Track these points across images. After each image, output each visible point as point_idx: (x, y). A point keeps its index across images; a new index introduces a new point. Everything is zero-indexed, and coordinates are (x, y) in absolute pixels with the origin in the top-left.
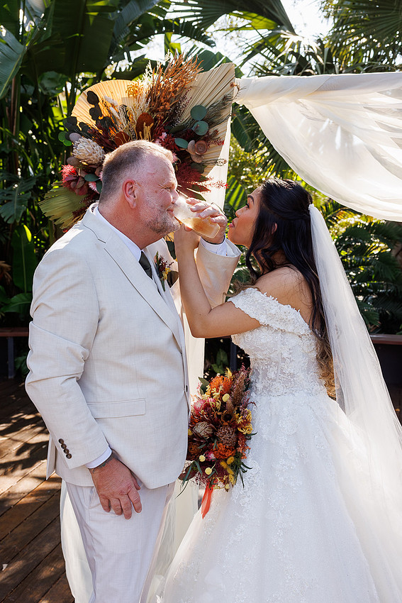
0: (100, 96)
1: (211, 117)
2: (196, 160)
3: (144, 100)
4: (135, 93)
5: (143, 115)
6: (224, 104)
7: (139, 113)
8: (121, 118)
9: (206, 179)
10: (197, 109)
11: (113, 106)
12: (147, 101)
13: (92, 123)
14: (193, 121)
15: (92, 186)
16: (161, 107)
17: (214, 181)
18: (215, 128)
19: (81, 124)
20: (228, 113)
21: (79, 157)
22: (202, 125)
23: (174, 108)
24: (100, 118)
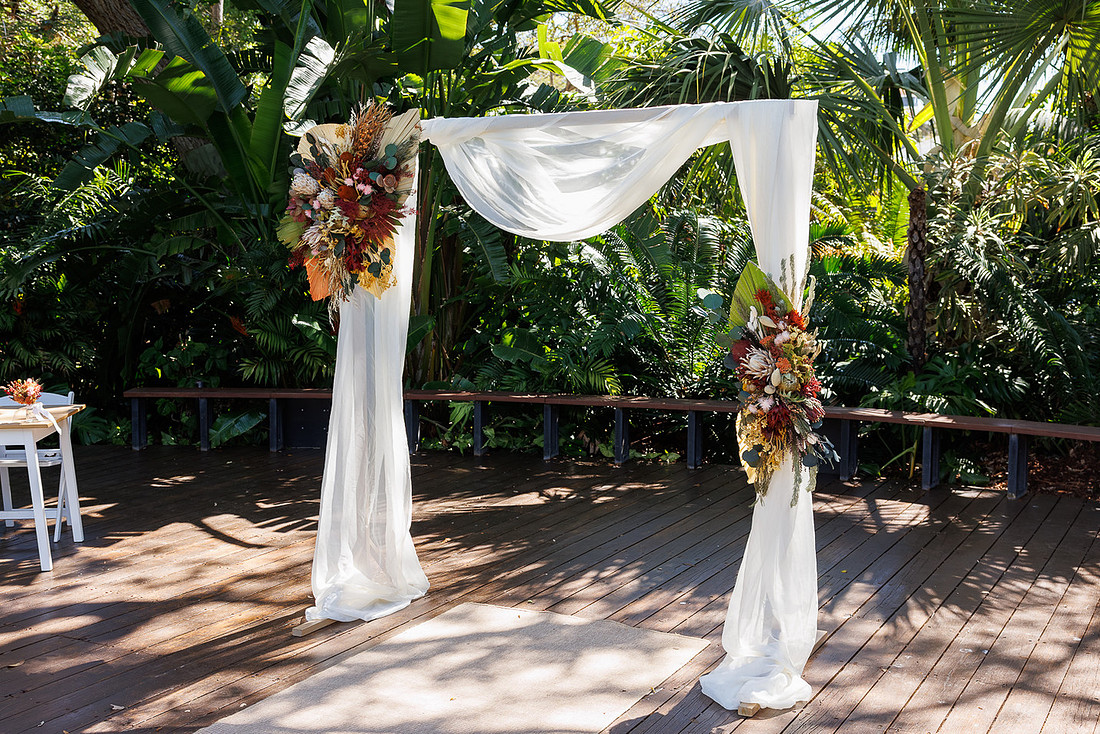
0: (316, 138)
1: (400, 154)
2: (389, 192)
3: (349, 140)
5: (348, 151)
6: (411, 143)
7: (345, 151)
8: (332, 156)
9: (401, 207)
10: (389, 147)
11: (326, 145)
13: (311, 159)
14: (386, 157)
15: (308, 214)
16: (361, 147)
18: (405, 163)
19: (305, 159)
20: (415, 149)
21: (296, 189)
22: (392, 161)
23: (370, 146)
24: (318, 155)
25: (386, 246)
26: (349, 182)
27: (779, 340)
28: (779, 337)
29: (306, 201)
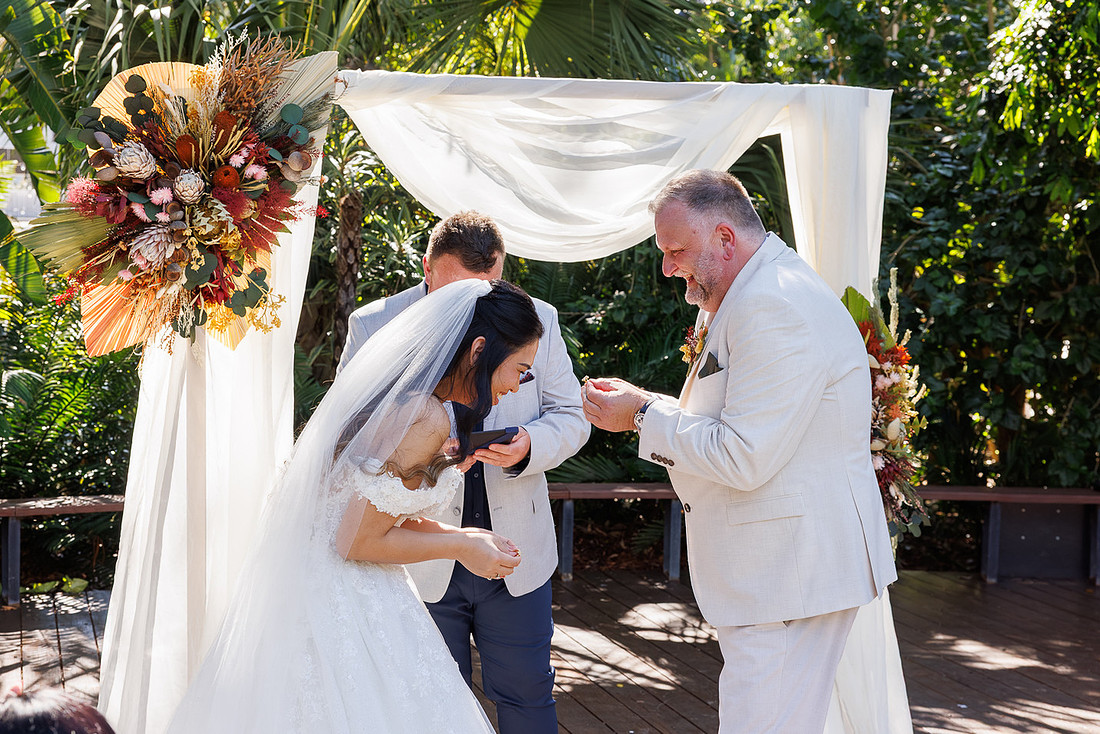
0: (150, 81)
1: (304, 117)
2: (290, 177)
3: (216, 93)
4: (199, 80)
6: (325, 104)
7: (211, 110)
8: (177, 115)
9: (294, 204)
10: (289, 108)
11: (167, 96)
12: (219, 94)
13: (127, 120)
14: (284, 124)
15: (138, 210)
16: (246, 105)
17: (307, 206)
18: (311, 134)
20: (325, 116)
21: (125, 168)
22: (302, 131)
23: (259, 107)
24: (142, 112)
25: (259, 264)
26: (237, 161)
27: (883, 382)
28: (880, 377)
29: (140, 188)
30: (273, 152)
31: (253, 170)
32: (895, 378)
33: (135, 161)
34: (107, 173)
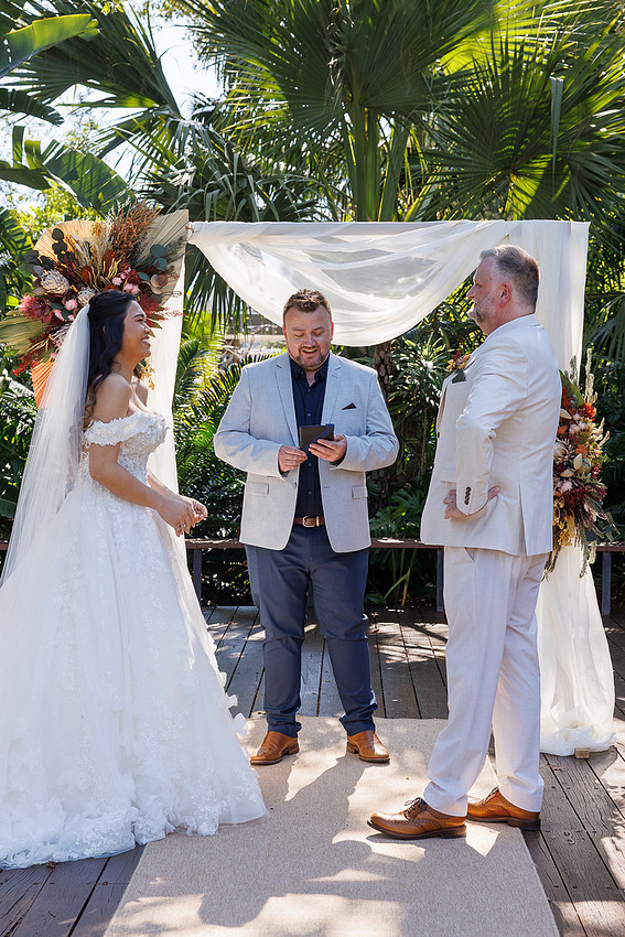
0: (66, 233)
1: (167, 252)
2: (156, 292)
3: (108, 239)
4: (98, 230)
5: (108, 251)
6: (179, 244)
7: (104, 250)
8: (84, 254)
9: (163, 309)
10: (155, 247)
11: (77, 242)
12: (110, 239)
13: (55, 257)
14: (152, 258)
15: (58, 314)
16: (125, 245)
17: (171, 310)
18: (172, 264)
19: (43, 257)
20: (182, 251)
21: (47, 287)
22: (162, 261)
23: (136, 246)
24: (63, 252)
26: (117, 281)
27: (574, 429)
28: (573, 426)
29: (57, 300)
30: (143, 276)
31: (128, 287)
32: (582, 425)
33: (55, 283)
34: (39, 292)
